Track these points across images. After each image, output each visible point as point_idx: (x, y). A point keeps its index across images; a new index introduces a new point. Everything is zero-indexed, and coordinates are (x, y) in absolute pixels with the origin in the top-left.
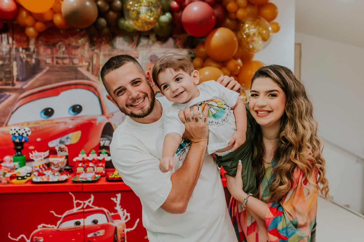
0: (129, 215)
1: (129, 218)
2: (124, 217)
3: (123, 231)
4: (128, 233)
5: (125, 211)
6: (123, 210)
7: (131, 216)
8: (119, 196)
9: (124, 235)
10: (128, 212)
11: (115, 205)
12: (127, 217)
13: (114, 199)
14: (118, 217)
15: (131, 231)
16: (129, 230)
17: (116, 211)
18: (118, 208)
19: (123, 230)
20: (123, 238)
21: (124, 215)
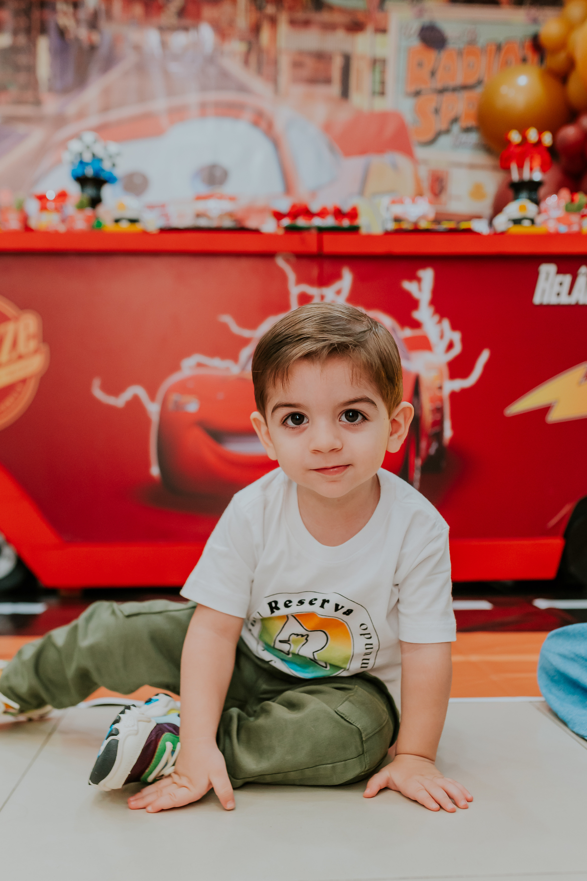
0: (456, 337)
1: (457, 349)
2: (444, 344)
3: (440, 388)
4: (453, 395)
5: (446, 323)
6: (440, 322)
7: (464, 341)
8: (427, 276)
9: (441, 400)
10: (454, 327)
11: (414, 304)
12: (451, 346)
13: (409, 286)
14: (423, 344)
15: (464, 391)
16: (459, 385)
17: (416, 325)
18: (425, 314)
19: (437, 384)
20: (439, 410)
21: (442, 337)
